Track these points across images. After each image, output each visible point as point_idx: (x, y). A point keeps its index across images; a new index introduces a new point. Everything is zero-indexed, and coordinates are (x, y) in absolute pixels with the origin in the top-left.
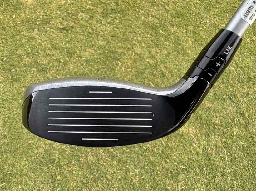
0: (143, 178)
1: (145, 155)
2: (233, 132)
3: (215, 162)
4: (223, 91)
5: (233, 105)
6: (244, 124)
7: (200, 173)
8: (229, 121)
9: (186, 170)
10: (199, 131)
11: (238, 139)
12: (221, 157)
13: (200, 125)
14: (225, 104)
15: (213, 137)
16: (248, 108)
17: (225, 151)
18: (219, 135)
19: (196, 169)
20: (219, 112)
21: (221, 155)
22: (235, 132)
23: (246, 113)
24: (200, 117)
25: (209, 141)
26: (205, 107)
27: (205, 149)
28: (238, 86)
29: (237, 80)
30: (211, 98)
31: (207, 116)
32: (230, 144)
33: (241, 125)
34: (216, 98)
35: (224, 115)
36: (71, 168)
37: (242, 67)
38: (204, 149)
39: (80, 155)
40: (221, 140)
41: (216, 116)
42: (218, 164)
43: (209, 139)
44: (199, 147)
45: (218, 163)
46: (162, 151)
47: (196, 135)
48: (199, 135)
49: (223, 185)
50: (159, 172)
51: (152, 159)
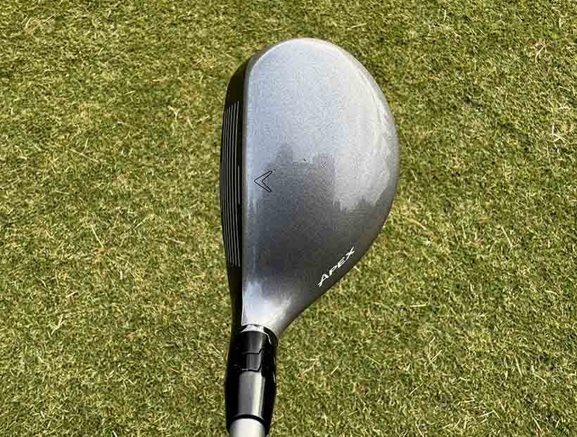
0: (337, 371)
1: (320, 313)
2: (502, 176)
3: (489, 263)
4: (443, 89)
5: (479, 114)
6: (519, 147)
7: (464, 302)
8: (484, 154)
9: (430, 308)
10: (425, 204)
11: (519, 188)
12: (498, 247)
13: (422, 189)
14: (460, 117)
15: (461, 206)
16: (514, 107)
17: (500, 229)
18: (473, 197)
19: (451, 299)
20: (453, 141)
21: (496, 242)
22: (506, 174)
23: (514, 120)
24: (415, 170)
25: (457, 218)
26: (418, 142)
27: (455, 241)
28: (473, 64)
29: (468, 52)
30: (424, 114)
31: (430, 162)
32: (505, 206)
33: (514, 153)
34: (435, 112)
35: (468, 145)
36: (148, 421)
37: (465, 18)
38: (453, 243)
39: (160, 379)
40: (483, 207)
41: (450, 153)
42: (497, 266)
43: (455, 214)
44: (439, 241)
45: (495, 263)
46: (359, 288)
47: (421, 217)
48: (429, 214)
49: (524, 309)
50: (368, 341)
51: (341, 315)
